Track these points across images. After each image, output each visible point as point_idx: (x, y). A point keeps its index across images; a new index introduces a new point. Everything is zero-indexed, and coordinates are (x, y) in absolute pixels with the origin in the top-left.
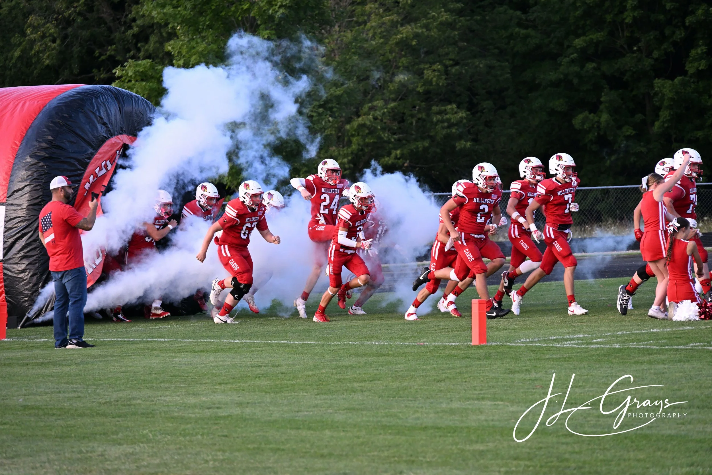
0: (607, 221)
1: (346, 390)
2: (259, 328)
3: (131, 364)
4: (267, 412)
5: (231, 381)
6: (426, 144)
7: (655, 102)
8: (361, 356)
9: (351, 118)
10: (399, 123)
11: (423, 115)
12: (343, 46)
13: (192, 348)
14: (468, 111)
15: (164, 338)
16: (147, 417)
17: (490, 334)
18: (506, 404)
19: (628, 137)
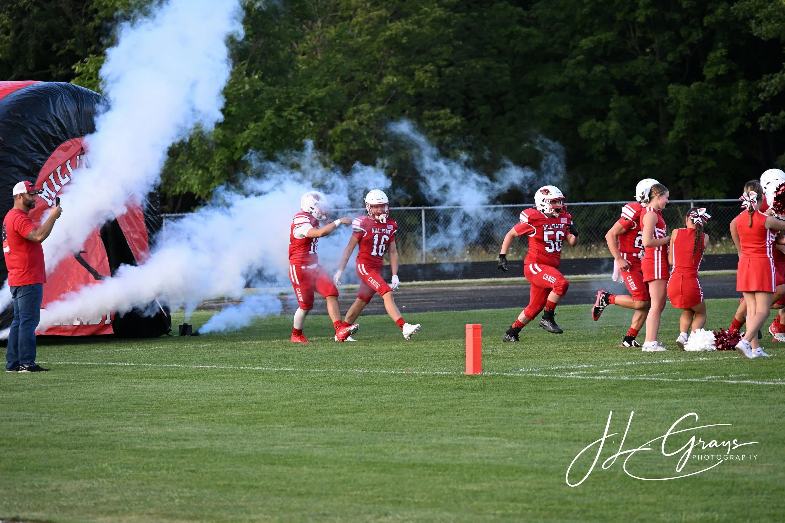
1: (326, 422)
2: (230, 353)
3: (89, 391)
4: (239, 445)
7: (669, 110)
8: (343, 384)
9: (334, 122)
11: (414, 121)
12: (326, 43)
13: (157, 373)
14: (463, 116)
15: (126, 362)
16: (107, 450)
17: (485, 362)
18: (503, 440)
19: (639, 148)
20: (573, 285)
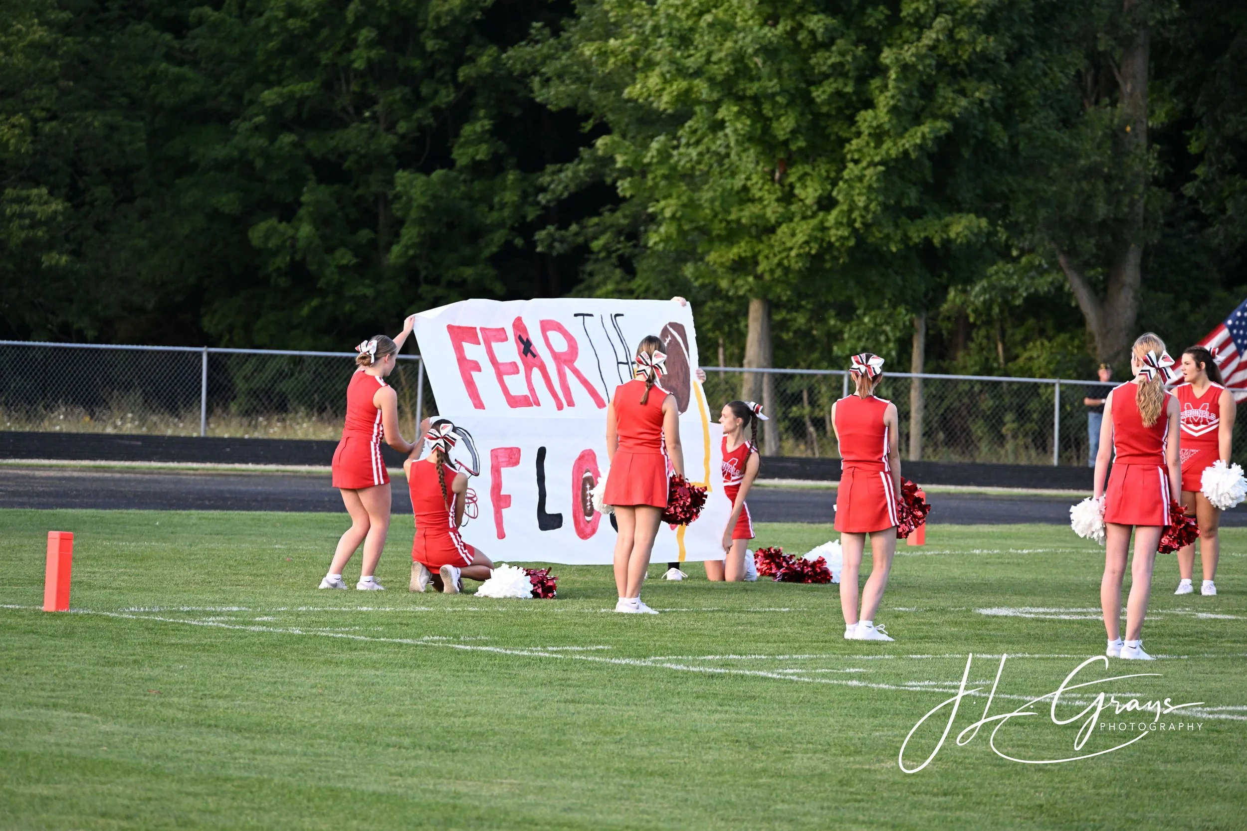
0: (297, 413)
7: (394, 211)
14: (67, 200)
17: (76, 593)
18: (95, 717)
19: (343, 269)
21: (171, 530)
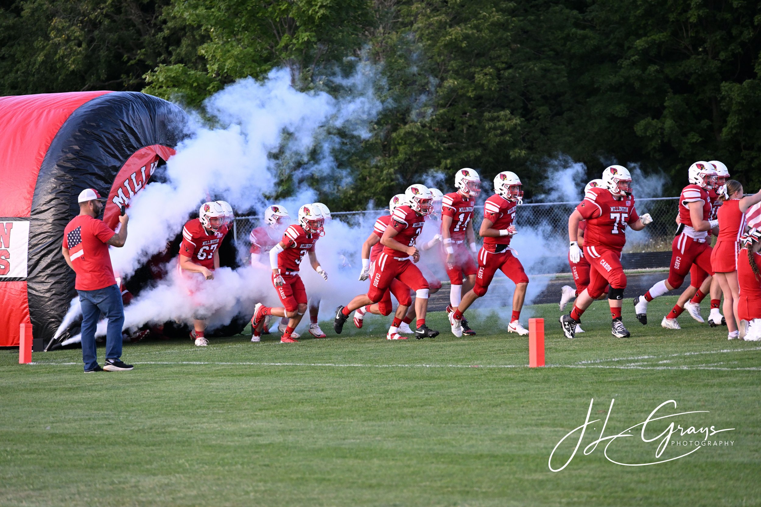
1: (395, 416)
2: (302, 350)
3: (165, 389)
4: (311, 440)
5: (272, 406)
6: (478, 153)
7: (722, 107)
8: (411, 379)
9: (398, 125)
10: (449, 130)
11: (475, 122)
12: (388, 49)
13: (230, 371)
14: (523, 117)
15: (200, 360)
16: (183, 446)
17: (548, 355)
20: (632, 278)
21: (603, 312)
